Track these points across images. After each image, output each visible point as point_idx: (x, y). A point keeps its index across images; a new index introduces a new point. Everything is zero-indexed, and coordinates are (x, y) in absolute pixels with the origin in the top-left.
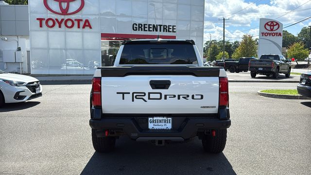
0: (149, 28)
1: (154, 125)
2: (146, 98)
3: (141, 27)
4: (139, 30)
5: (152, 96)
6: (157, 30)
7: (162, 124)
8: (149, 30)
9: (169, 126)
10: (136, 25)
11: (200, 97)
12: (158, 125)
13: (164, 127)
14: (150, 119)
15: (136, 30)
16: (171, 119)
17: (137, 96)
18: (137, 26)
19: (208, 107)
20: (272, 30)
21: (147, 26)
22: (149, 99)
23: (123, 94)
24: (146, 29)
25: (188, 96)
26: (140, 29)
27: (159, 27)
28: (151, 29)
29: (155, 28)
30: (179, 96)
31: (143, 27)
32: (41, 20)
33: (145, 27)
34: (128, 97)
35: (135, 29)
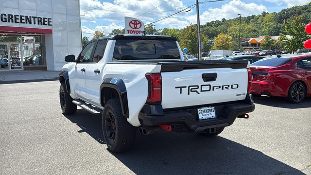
0: (21, 19)
1: (203, 115)
2: (199, 90)
3: (11, 18)
4: (9, 22)
5: (204, 88)
6: (30, 23)
7: (208, 113)
8: (21, 22)
9: (213, 115)
10: (5, 15)
11: (236, 86)
12: (205, 115)
13: (210, 116)
14: (198, 110)
15: (6, 21)
16: (213, 108)
17: (192, 89)
18: (7, 17)
19: (241, 95)
20: (135, 28)
21: (19, 17)
22: (201, 91)
23: (181, 88)
24: (18, 21)
25: (229, 86)
26: (11, 20)
27: (32, 19)
28: (23, 21)
29: (28, 20)
30: (223, 86)
31: (14, 18)
33: (16, 19)
34: (185, 90)
35: (4, 20)
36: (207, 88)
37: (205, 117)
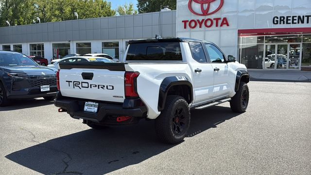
0: (293, 20)
1: (88, 108)
2: (80, 86)
3: (283, 20)
4: (280, 23)
5: (84, 85)
6: (303, 22)
7: (92, 108)
8: (293, 23)
9: (95, 110)
10: (277, 18)
11: (111, 88)
14: (86, 103)
15: (277, 23)
16: (97, 104)
17: (76, 84)
18: (279, 20)
19: (117, 97)
21: (291, 18)
22: (82, 87)
23: (69, 82)
24: (289, 22)
25: (104, 86)
26: (282, 22)
27: (306, 19)
28: (295, 21)
29: (301, 20)
30: (99, 86)
31: (285, 20)
32: (185, 22)
33: (287, 20)
35: (275, 22)
36: (86, 85)
37: (89, 110)
